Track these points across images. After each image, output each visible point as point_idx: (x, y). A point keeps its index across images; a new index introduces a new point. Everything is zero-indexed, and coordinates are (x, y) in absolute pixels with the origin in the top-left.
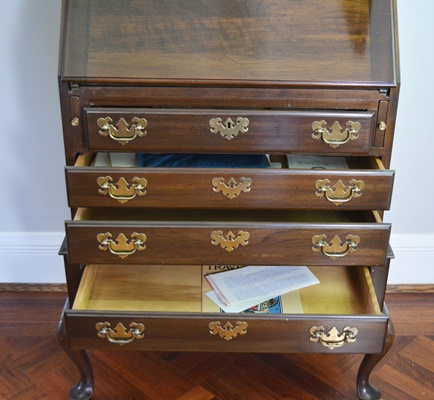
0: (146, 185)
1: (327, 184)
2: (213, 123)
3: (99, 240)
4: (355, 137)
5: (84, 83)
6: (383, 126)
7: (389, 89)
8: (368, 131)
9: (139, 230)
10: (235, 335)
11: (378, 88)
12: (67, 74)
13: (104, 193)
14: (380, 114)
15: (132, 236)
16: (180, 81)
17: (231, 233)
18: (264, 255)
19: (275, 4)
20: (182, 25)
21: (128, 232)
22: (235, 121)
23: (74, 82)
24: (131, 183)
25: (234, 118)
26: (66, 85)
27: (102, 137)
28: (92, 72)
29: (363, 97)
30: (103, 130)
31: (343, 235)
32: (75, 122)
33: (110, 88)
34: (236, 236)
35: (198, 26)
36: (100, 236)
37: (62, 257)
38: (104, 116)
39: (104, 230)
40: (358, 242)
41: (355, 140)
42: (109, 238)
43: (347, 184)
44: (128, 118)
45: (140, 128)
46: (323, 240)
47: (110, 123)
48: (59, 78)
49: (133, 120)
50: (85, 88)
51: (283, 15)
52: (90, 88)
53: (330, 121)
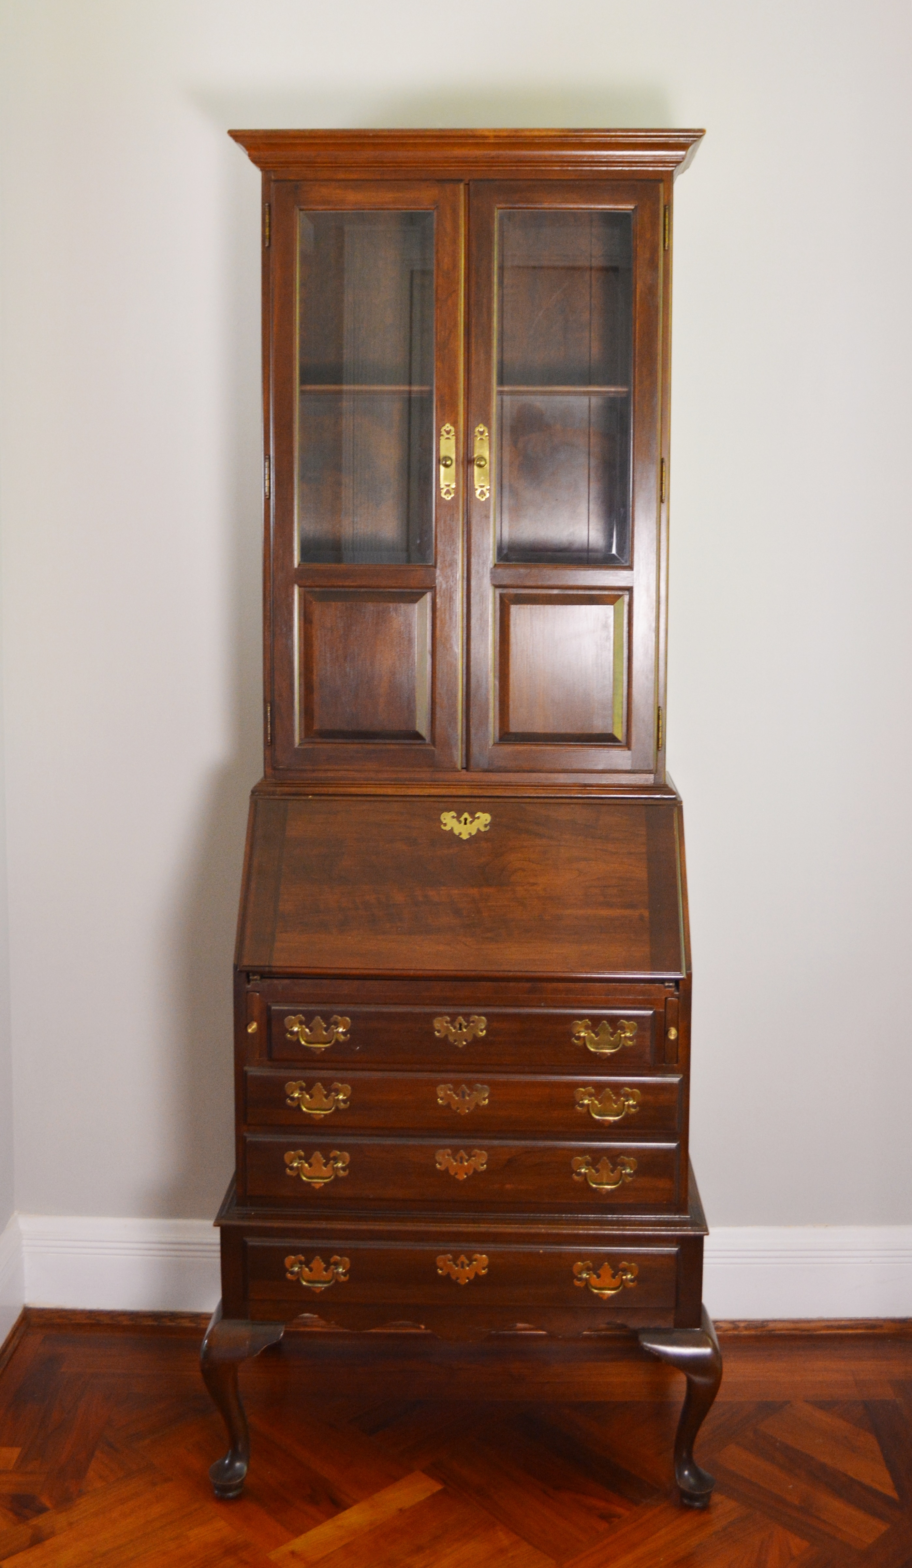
0: (349, 1094)
1: (591, 1095)
2: (438, 1022)
3: (287, 1161)
4: (630, 1043)
5: (267, 974)
6: (673, 1034)
7: (677, 981)
8: (648, 1034)
9: (341, 1148)
10: (472, 1277)
11: (663, 981)
12: (246, 962)
13: (295, 1104)
14: (669, 1017)
15: (332, 1155)
16: (395, 972)
17: (462, 1152)
18: (508, 1186)
19: (523, 870)
20: (399, 898)
21: (325, 1149)
22: (468, 1022)
23: (255, 973)
24: (329, 1091)
25: (466, 1016)
26: (244, 975)
27: (290, 1041)
28: (280, 960)
29: (642, 993)
30: (292, 1033)
31: (614, 1156)
32: (252, 1028)
33: (301, 981)
34: (470, 1156)
35: (421, 899)
36: (288, 1156)
37: (218, 1229)
38: (294, 1013)
39: (294, 1147)
40: (635, 1167)
41: (631, 1048)
42: (300, 1158)
43: (618, 1095)
44: (326, 1017)
45: (341, 1030)
46: (587, 1163)
47: (301, 1023)
48: (235, 967)
49: (332, 1019)
50: (268, 981)
51: (534, 884)
52: (275, 981)
53: (596, 1020)
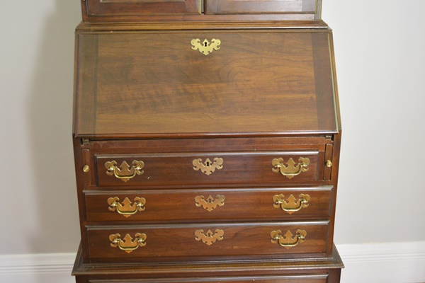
0: (144, 203)
1: (282, 198)
2: (195, 162)
3: (111, 240)
4: (305, 170)
5: (93, 139)
6: (329, 164)
7: (333, 135)
8: (316, 165)
9: (141, 231)
11: (325, 135)
12: (80, 132)
13: (113, 210)
14: (327, 154)
15: (136, 235)
16: (169, 135)
17: (209, 231)
18: (235, 247)
19: (241, 72)
20: (169, 91)
21: (132, 233)
22: (213, 161)
23: (85, 138)
24: (133, 202)
25: (212, 158)
26: (79, 140)
27: (109, 176)
28: (100, 130)
29: (313, 142)
30: (110, 171)
31: (294, 230)
32: (86, 169)
33: (114, 141)
34: (214, 233)
35: (182, 91)
36: (111, 237)
37: (75, 277)
38: (111, 160)
39: (115, 232)
40: (305, 235)
41: (305, 172)
42: (118, 238)
43: (297, 197)
44: (129, 161)
45: (138, 168)
46: (279, 234)
47: (115, 165)
48: (74, 135)
49: (133, 163)
50: (94, 142)
51: (248, 81)
52: (98, 142)
53: (286, 158)
